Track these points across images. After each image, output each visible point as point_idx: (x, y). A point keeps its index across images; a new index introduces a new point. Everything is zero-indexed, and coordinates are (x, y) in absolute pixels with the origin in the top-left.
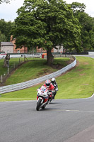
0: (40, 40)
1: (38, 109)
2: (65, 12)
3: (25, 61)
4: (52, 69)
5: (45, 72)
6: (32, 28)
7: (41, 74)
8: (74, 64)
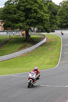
0: (21, 24)
1: (29, 87)
2: (38, 5)
3: (10, 39)
4: (29, 45)
5: (24, 47)
6: (15, 16)
7: (21, 48)
8: (45, 40)
